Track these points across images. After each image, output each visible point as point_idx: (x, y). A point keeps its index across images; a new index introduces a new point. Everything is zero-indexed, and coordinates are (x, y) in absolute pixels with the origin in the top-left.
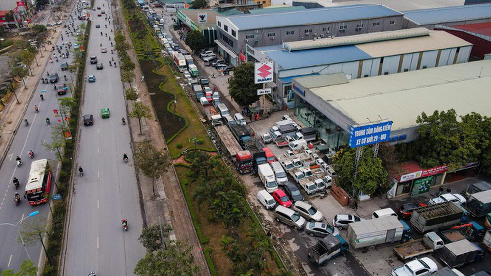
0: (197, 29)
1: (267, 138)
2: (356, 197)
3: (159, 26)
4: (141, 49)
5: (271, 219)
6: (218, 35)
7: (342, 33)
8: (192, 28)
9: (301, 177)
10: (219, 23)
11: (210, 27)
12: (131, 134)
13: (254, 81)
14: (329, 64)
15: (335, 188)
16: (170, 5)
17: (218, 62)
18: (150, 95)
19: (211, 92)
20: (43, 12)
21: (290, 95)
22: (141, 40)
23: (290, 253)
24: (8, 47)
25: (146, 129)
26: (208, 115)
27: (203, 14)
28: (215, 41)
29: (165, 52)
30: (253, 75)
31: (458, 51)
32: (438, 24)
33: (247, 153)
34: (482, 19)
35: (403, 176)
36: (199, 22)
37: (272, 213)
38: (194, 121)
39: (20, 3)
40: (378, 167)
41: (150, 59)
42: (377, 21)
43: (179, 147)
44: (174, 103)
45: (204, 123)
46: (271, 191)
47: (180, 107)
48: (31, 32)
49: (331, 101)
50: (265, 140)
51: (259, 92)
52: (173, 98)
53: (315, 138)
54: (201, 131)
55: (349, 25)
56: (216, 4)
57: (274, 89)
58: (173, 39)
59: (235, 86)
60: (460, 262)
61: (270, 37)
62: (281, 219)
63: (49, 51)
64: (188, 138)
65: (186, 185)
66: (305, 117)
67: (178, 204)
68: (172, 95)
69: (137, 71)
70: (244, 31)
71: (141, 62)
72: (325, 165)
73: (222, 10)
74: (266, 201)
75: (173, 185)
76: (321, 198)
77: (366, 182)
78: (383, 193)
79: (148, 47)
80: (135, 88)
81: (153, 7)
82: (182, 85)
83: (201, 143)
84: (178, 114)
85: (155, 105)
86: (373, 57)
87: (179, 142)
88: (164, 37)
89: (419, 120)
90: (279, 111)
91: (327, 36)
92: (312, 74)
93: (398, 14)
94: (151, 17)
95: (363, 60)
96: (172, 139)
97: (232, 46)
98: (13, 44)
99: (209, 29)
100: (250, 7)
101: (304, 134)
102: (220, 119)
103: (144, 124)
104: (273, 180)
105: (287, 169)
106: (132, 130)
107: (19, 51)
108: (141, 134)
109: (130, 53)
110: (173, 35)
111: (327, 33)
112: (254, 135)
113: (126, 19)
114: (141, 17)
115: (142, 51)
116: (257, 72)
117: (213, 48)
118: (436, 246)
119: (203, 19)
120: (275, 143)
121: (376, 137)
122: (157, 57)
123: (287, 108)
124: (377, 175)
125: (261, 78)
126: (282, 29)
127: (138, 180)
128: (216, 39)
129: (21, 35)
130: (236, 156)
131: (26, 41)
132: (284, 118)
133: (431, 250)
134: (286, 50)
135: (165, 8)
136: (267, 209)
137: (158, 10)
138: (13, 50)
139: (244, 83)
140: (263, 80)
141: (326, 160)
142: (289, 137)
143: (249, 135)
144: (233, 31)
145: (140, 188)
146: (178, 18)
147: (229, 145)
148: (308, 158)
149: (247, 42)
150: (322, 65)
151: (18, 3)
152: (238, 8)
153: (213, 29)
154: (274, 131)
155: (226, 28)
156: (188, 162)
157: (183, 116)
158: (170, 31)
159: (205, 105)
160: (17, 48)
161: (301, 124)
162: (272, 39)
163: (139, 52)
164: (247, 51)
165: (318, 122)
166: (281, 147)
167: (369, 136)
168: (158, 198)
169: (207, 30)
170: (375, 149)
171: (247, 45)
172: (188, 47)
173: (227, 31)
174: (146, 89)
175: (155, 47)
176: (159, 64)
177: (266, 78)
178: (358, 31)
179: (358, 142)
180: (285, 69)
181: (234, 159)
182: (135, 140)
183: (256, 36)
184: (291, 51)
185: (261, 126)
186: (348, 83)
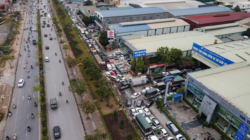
0: (87, 15)
1: (111, 57)
2: (137, 74)
3: (71, 13)
4: (64, 23)
5: (109, 80)
6: (96, 18)
7: (144, 19)
8: (85, 15)
9: (120, 68)
10: (96, 14)
11: (92, 15)
12: (62, 55)
13: (107, 37)
14: (136, 31)
15: (130, 71)
16: (75, 3)
17: (96, 29)
18: (69, 42)
19: (92, 41)
20: (16, 4)
21: (121, 42)
22: (63, 20)
23: (114, 88)
24: (5, 21)
25: (68, 54)
26: (92, 51)
27: (89, 10)
28: (94, 21)
29: (73, 25)
30: (107, 35)
31: (184, 27)
32: (182, 16)
33: (104, 62)
34: (201, 14)
35: (150, 67)
36: (88, 13)
37: (110, 78)
38: (86, 51)
39: (7, 1)
40: (142, 64)
41: (67, 27)
42: (158, 14)
43: (80, 60)
44: (78, 45)
45: (89, 52)
46: (110, 72)
47: (80, 46)
48: (13, 14)
49: (132, 44)
50: (110, 58)
51: (109, 41)
52: (78, 43)
53: (127, 57)
54: (88, 54)
55: (147, 16)
56: (96, 3)
57: (116, 40)
58: (77, 19)
59: (100, 39)
60: (160, 88)
61: (116, 20)
62: (113, 79)
63: (23, 23)
64: (83, 57)
65: (83, 71)
66: (125, 50)
67: (80, 76)
68: (77, 42)
69: (63, 33)
70: (105, 18)
71: (63, 29)
72: (129, 65)
73: (98, 7)
74: (108, 74)
75: (78, 71)
76: (126, 74)
77: (139, 68)
78: (145, 72)
79: (67, 23)
80: (62, 39)
81: (67, 3)
82: (81, 38)
83: (88, 58)
84: (79, 49)
85: (71, 46)
86: (152, 29)
87: (80, 58)
88: (73, 18)
89: (158, 50)
90: (117, 48)
91: (138, 20)
92: (129, 35)
93: (167, 12)
94: (67, 8)
95: (148, 30)
96: (78, 57)
97: (101, 23)
98: (6, 20)
99: (92, 16)
100: (110, 6)
101: (124, 55)
102: (96, 52)
103: (67, 52)
104: (111, 69)
105: (116, 66)
106: (63, 54)
107: (10, 23)
108: (66, 56)
109: (59, 25)
110: (77, 17)
111: (139, 19)
112: (107, 56)
113: (55, 9)
114: (62, 8)
115: (64, 24)
116: (108, 34)
117: (93, 24)
118: (155, 85)
119: (89, 12)
120: (114, 59)
121: (141, 54)
122: (70, 27)
123: (120, 47)
124: (142, 66)
125: (110, 36)
126: (121, 17)
127: (67, 69)
128: (95, 20)
129: (9, 16)
130: (101, 64)
131: (12, 19)
132: (118, 50)
133: (154, 86)
134: (120, 26)
135: (73, 4)
136: (108, 77)
137: (69, 5)
138: (7, 22)
139: (104, 38)
140: (110, 37)
141: (129, 63)
142: (119, 56)
143: (105, 56)
144: (101, 18)
145: (67, 72)
146: (79, 10)
147: (99, 61)
148: (124, 63)
149: (106, 22)
150: (133, 32)
151: (6, 1)
152: (105, 6)
153: (94, 16)
154: (114, 54)
155: (99, 16)
156: (83, 64)
157: (82, 49)
158: (76, 16)
159: (91, 47)
160: (8, 22)
161: (124, 52)
162: (116, 21)
163: (62, 25)
164: (106, 26)
165: (129, 51)
166: (116, 60)
167: (139, 54)
168: (73, 74)
169: (91, 16)
170: (142, 58)
171: (106, 23)
172: (83, 23)
173: (99, 17)
174: (67, 40)
175: (69, 23)
176: (72, 30)
177: (112, 36)
178: (151, 18)
179: (136, 56)
180: (119, 33)
181: (100, 65)
182: (64, 57)
183: (110, 20)
184: (122, 26)
185: (110, 53)
186: (141, 38)
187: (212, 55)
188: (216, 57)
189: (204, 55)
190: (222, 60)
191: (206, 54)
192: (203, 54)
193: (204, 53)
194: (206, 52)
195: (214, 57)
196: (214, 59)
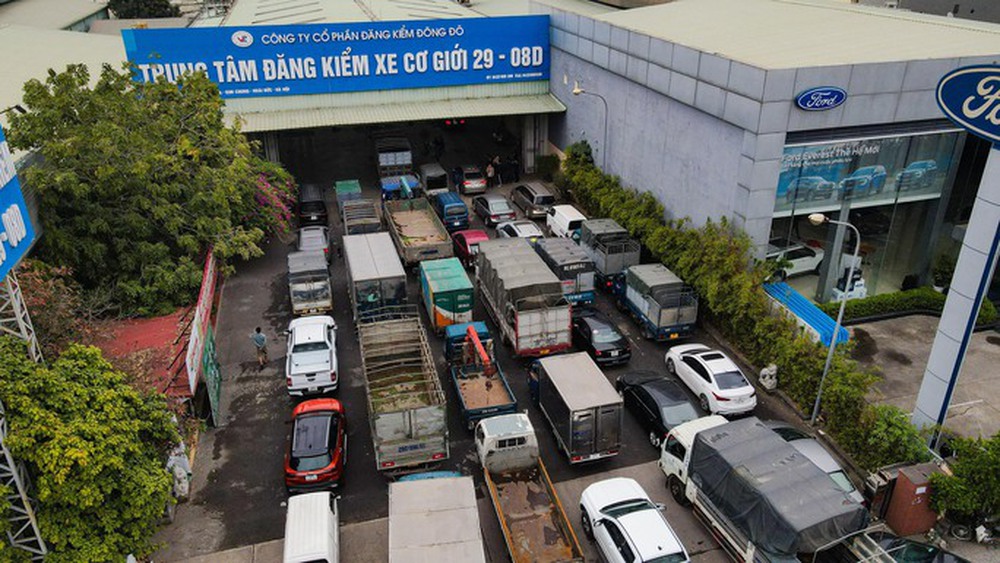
187: (359, 48)
188: (400, 47)
189: (284, 82)
190: (446, 44)
191: (302, 68)
192: (275, 83)
193: (274, 69)
194: (293, 51)
195: (380, 59)
196: (386, 64)
